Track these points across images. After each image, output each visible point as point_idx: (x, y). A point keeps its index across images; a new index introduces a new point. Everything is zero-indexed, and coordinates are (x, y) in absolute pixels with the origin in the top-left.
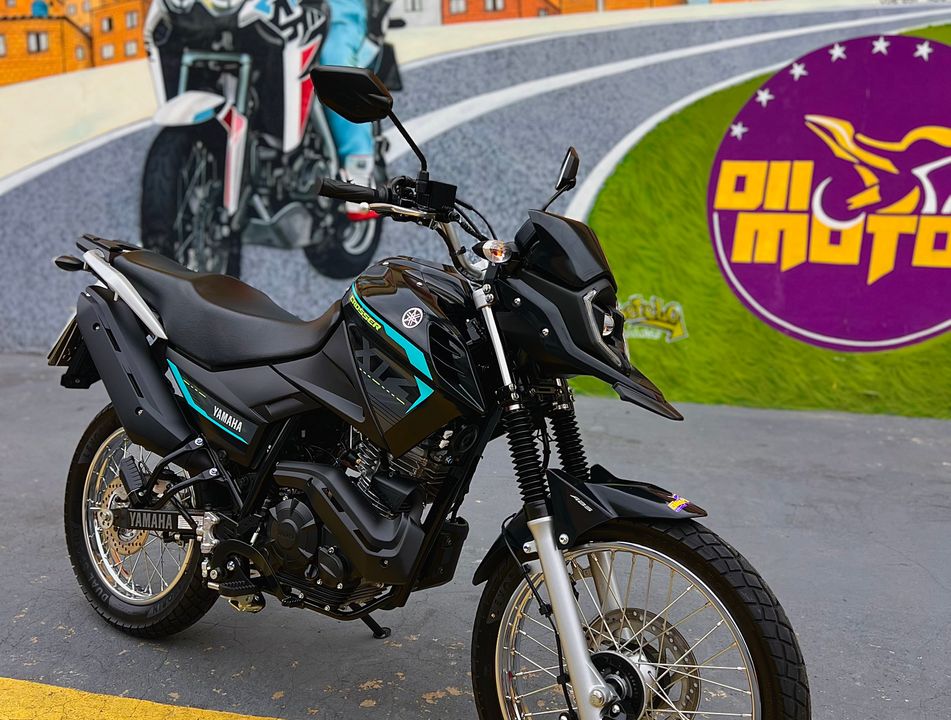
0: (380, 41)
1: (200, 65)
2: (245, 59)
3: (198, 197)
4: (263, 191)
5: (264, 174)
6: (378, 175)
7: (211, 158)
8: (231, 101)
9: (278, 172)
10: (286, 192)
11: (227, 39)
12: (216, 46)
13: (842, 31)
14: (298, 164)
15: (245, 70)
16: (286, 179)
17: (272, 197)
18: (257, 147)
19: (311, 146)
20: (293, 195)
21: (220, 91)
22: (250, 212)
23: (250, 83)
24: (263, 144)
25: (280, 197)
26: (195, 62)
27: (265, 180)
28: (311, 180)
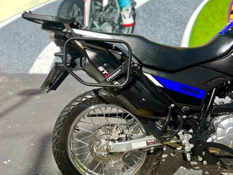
4: (97, 19)
5: (97, 14)
6: (133, 13)
7: (79, 9)
9: (101, 13)
10: (104, 19)
14: (108, 10)
16: (104, 15)
17: (100, 21)
18: (94, 6)
19: (112, 5)
20: (106, 20)
22: (93, 26)
24: (96, 4)
25: (102, 21)
27: (97, 16)
28: (112, 15)
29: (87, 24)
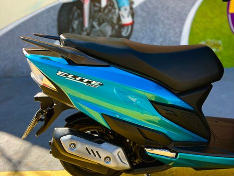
3: (76, 24)
4: (96, 20)
6: (131, 12)
9: (100, 14)
10: (103, 20)
14: (106, 11)
16: (103, 16)
18: (94, 7)
20: (105, 20)
22: (92, 27)
25: (101, 21)
27: (96, 16)
28: (110, 16)
29: (87, 25)
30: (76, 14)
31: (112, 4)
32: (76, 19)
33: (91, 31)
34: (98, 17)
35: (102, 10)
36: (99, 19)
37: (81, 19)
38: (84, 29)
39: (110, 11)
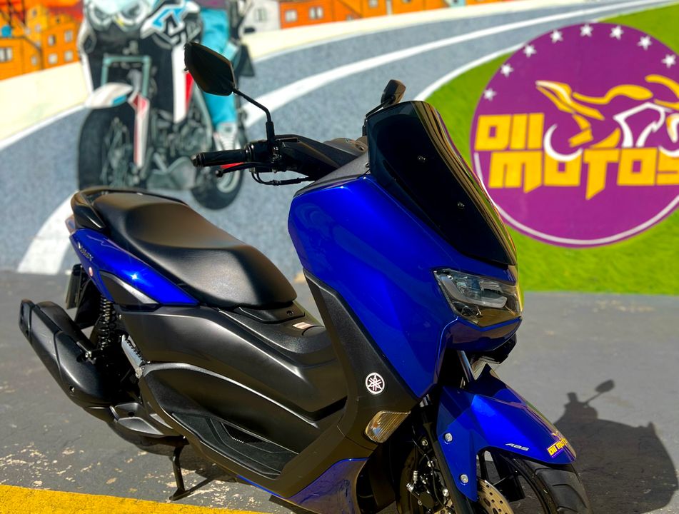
0: (239, 43)
1: (116, 65)
2: (147, 60)
3: (116, 157)
4: (162, 150)
5: (162, 138)
7: (125, 129)
8: (137, 88)
9: (171, 137)
10: (177, 151)
11: (134, 46)
12: (126, 51)
13: (558, 21)
14: (185, 131)
15: (147, 67)
16: (177, 142)
17: (168, 154)
18: (157, 120)
19: (194, 118)
20: (182, 153)
21: (129, 82)
22: (153, 165)
23: (151, 76)
24: (160, 117)
25: (173, 154)
26: (112, 63)
27: (162, 142)
28: (194, 142)
29: (140, 160)
30: (118, 136)
31: (197, 116)
32: (117, 147)
33: (149, 175)
34: (166, 144)
35: (176, 128)
36: (168, 150)
37: (129, 147)
38: (135, 171)
39: (193, 130)
